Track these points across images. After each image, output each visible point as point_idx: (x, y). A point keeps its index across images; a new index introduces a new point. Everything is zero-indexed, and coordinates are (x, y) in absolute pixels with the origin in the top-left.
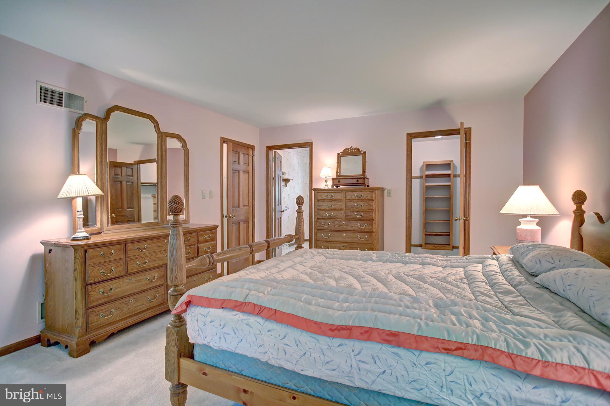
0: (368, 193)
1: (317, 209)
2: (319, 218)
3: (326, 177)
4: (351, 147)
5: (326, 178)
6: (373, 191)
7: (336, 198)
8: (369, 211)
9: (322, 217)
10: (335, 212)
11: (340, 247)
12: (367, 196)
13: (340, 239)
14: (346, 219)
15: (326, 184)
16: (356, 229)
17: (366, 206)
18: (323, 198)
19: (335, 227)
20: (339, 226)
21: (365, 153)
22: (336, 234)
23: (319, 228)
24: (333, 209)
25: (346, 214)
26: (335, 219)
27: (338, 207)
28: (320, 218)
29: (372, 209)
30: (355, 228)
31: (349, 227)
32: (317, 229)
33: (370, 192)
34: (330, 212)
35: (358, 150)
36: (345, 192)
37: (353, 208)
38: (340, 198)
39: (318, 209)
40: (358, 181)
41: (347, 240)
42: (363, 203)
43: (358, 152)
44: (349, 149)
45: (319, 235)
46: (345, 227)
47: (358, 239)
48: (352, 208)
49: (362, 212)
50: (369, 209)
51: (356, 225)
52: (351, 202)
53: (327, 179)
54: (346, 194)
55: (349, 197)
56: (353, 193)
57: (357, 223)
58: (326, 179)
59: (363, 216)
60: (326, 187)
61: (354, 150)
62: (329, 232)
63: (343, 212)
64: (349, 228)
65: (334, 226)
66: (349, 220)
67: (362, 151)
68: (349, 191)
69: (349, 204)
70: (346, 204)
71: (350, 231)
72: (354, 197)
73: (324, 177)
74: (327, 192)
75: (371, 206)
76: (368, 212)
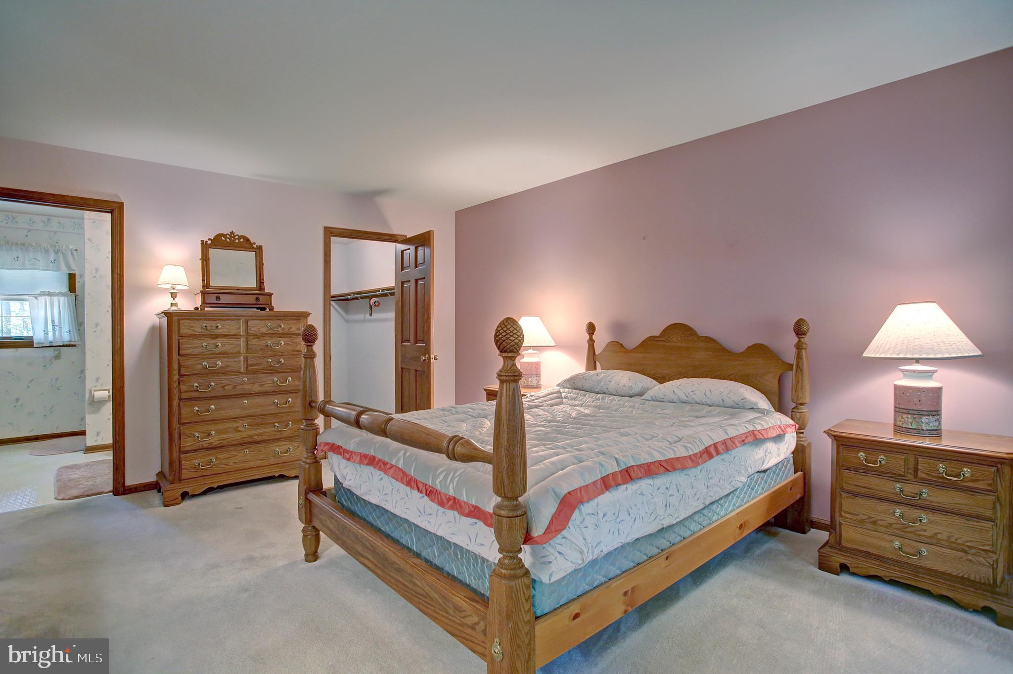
0: (292, 321)
1: (179, 354)
2: (183, 375)
3: (174, 286)
4: (232, 233)
5: (174, 289)
6: (299, 318)
7: (225, 330)
8: (293, 355)
9: (194, 372)
10: (224, 360)
11: (238, 427)
12: (290, 328)
13: (237, 412)
14: (248, 372)
15: (174, 302)
16: (270, 388)
17: (289, 345)
18: (194, 331)
19: (225, 389)
20: (235, 387)
21: (260, 248)
22: (226, 403)
23: (184, 396)
24: (218, 354)
25: (249, 363)
26: (224, 374)
27: (230, 349)
28: (185, 375)
29: (298, 351)
30: (267, 388)
31: (256, 386)
32: (180, 399)
33: (295, 320)
34: (211, 361)
35: (248, 240)
36: (244, 320)
37: (264, 349)
38: (236, 331)
39: (182, 355)
40: (257, 299)
41: (251, 411)
42: (283, 339)
43: (248, 246)
44: (228, 236)
45: (185, 411)
46: (247, 387)
47: (273, 407)
48: (261, 349)
49: (281, 356)
50: (294, 351)
51: (271, 382)
52: (258, 338)
53: (175, 291)
54: (249, 323)
55: (255, 329)
56: (264, 321)
57: (272, 378)
58: (172, 291)
59: (283, 364)
60: (174, 308)
61: (237, 239)
62: (211, 402)
63: (242, 358)
64: (256, 388)
65: (223, 387)
66: (256, 372)
67: (255, 243)
68: (253, 318)
69: (254, 342)
70: (249, 343)
71: (258, 394)
72: (264, 330)
73: (168, 286)
74: (205, 320)
75: (297, 346)
76: (291, 356)
